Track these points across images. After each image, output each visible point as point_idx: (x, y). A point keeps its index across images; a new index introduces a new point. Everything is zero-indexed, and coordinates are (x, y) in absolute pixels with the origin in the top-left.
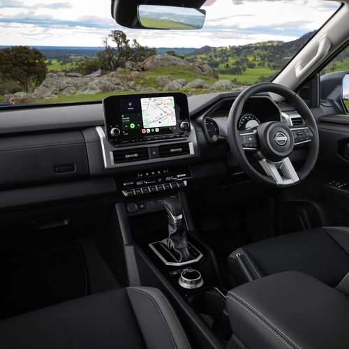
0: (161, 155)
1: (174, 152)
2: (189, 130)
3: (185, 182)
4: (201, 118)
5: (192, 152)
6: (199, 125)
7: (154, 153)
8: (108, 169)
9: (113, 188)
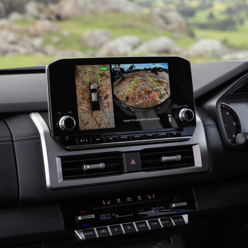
0: (145, 167)
1: (167, 162)
2: (194, 123)
3: (186, 218)
4: (213, 103)
5: (198, 162)
6: (210, 115)
7: (133, 162)
8: (52, 189)
9: (59, 224)
